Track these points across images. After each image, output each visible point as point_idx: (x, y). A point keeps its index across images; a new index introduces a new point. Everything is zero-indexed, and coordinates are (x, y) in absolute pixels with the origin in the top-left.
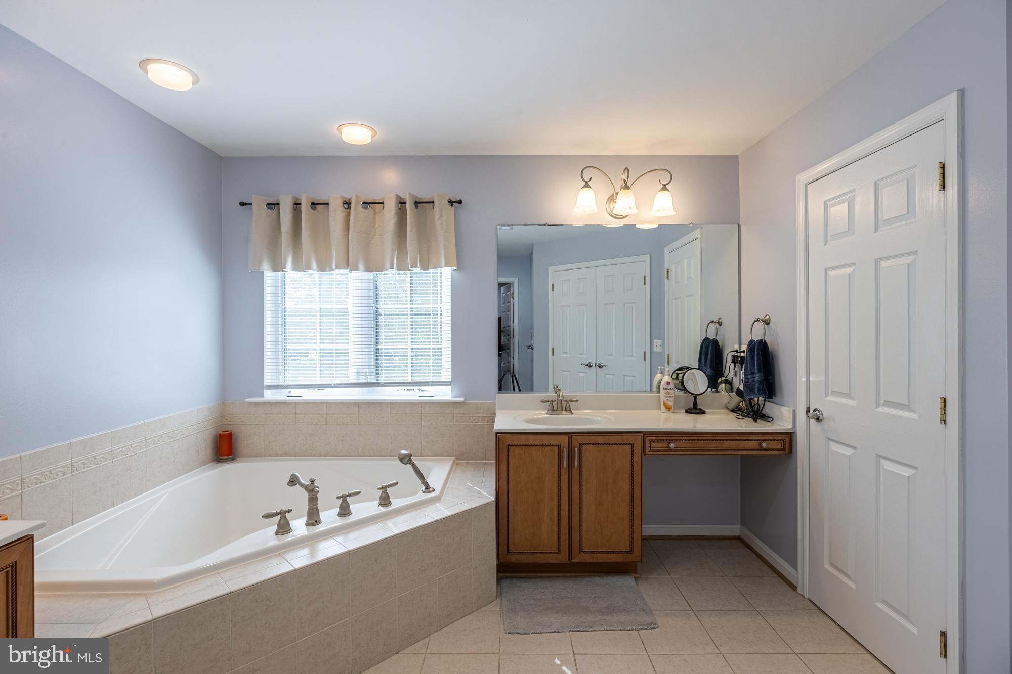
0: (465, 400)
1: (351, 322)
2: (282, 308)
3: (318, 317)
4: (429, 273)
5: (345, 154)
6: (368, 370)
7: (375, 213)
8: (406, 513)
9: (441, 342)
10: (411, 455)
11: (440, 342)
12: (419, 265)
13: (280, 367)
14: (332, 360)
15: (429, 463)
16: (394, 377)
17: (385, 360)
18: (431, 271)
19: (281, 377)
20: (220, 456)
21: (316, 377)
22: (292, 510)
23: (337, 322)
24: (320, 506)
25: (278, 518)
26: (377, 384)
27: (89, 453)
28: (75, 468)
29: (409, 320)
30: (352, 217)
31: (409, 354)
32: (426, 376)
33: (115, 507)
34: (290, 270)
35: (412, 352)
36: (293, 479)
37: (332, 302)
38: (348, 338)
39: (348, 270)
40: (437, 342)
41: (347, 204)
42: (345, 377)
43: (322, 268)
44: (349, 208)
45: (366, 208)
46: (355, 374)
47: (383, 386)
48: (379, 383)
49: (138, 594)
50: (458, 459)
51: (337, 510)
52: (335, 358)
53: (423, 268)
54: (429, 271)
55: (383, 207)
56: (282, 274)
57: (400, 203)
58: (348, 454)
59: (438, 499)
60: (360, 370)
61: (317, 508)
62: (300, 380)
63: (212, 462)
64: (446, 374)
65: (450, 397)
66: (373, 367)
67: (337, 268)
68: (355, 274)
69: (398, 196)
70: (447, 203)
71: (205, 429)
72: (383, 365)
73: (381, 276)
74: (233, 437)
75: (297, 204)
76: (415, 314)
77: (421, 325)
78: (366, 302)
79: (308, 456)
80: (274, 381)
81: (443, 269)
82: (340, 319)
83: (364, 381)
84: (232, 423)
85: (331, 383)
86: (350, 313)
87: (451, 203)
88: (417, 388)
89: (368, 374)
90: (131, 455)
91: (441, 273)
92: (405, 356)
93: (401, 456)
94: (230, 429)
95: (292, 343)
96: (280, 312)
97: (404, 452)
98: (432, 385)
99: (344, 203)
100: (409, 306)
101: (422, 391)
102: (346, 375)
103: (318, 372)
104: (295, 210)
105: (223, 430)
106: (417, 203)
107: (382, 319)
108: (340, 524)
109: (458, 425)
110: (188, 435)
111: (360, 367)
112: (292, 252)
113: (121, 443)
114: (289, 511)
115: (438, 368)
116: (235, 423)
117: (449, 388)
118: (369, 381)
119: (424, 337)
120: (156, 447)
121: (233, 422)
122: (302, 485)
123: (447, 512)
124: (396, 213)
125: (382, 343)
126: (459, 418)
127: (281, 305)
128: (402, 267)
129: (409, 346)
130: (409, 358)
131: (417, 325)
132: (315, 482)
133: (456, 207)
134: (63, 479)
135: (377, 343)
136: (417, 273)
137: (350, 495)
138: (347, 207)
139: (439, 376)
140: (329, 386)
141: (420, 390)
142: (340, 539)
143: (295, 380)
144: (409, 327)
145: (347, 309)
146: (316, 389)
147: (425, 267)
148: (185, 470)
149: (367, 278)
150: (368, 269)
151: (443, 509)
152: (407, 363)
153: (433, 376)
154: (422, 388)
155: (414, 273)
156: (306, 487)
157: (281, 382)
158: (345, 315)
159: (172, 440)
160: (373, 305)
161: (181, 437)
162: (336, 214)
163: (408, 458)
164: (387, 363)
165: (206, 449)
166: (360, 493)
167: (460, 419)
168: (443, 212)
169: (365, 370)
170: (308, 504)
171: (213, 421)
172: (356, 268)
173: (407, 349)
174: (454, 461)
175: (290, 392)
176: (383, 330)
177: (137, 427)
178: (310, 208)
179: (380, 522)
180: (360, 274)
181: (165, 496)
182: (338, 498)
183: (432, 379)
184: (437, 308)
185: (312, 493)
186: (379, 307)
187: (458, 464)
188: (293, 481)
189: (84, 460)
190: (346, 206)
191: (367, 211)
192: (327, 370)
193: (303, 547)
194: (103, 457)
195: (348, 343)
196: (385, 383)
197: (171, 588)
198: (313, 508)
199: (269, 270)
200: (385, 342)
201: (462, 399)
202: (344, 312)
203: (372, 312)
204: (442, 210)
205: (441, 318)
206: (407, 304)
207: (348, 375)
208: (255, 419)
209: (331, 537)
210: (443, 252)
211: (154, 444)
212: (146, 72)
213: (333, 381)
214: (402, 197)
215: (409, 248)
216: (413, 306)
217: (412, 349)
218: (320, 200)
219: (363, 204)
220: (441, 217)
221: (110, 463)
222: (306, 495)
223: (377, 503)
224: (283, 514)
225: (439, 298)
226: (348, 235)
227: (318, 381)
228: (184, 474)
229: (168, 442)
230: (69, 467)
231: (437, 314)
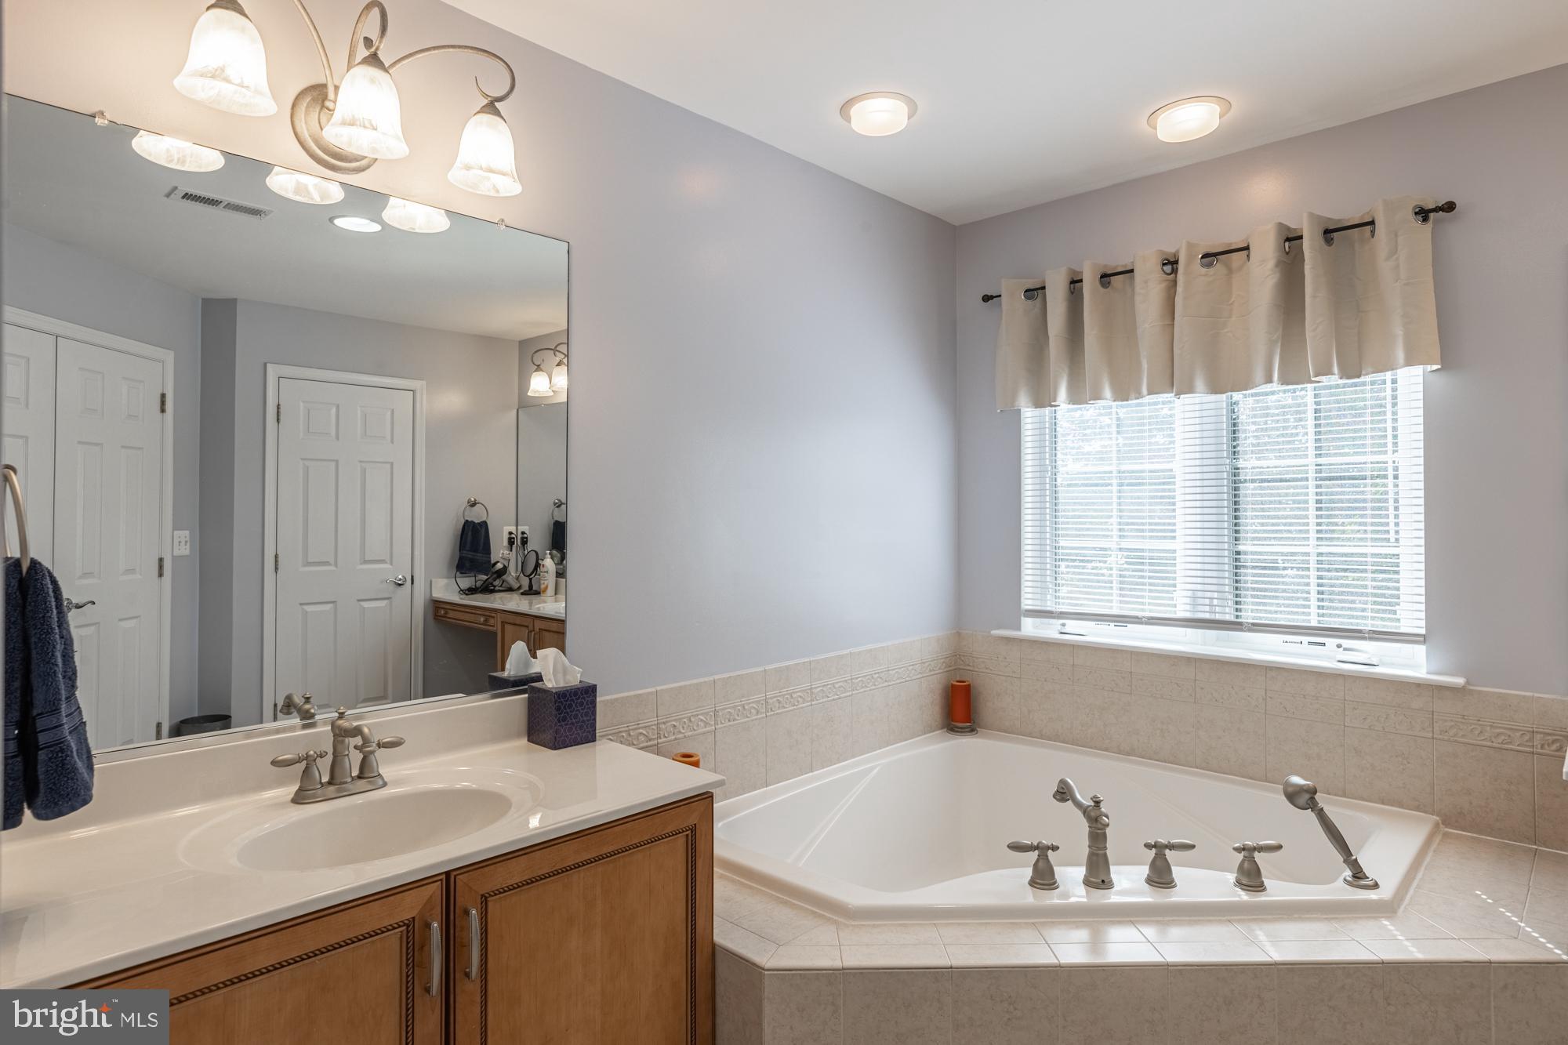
0: (1468, 683)
1: (1179, 498)
2: (1052, 472)
3: (1115, 488)
4: (1364, 384)
5: (1163, 168)
6: (1216, 595)
7: (1230, 271)
8: (1301, 919)
9: (1397, 540)
10: (1315, 792)
11: (1393, 540)
12: (1336, 369)
13: (1048, 579)
14: (1142, 571)
15: (1365, 818)
16: (1276, 612)
17: (1254, 575)
18: (1367, 379)
19: (1049, 597)
20: (952, 721)
21: (1111, 601)
22: (1058, 848)
23: (1152, 497)
24: (1110, 853)
25: (1034, 855)
26: (1236, 626)
27: (785, 688)
28: (769, 707)
29: (1312, 490)
30: (1180, 289)
31: (1313, 565)
32: (1357, 617)
33: (816, 773)
34: (1064, 402)
35: (1319, 562)
36: (1063, 788)
37: (1141, 458)
38: (1174, 528)
39: (1172, 395)
40: (1388, 540)
41: (1171, 263)
42: (1169, 605)
43: (1123, 392)
44: (1175, 271)
45: (1210, 265)
46: (1188, 600)
47: (1250, 630)
48: (1240, 624)
49: (829, 919)
50: (1447, 821)
51: (1145, 870)
52: (1146, 567)
53: (1346, 373)
54: (1362, 379)
55: (1248, 256)
56: (1050, 412)
57: (1288, 239)
58: (1173, 759)
59: (1388, 909)
60: (1200, 594)
61: (1105, 855)
62: (1081, 605)
63: (942, 728)
64: (1412, 616)
65: (1424, 671)
66: (1227, 588)
67: (1150, 393)
68: (1187, 401)
69: (1281, 227)
70: (1411, 216)
71: (932, 673)
72: (1249, 585)
73: (1245, 402)
74: (973, 691)
75: (1075, 282)
76: (1325, 477)
77: (1342, 501)
78: (1213, 455)
79: (1096, 748)
80: (1038, 603)
81: (1399, 371)
82: (1157, 491)
83: (1207, 616)
84: (971, 669)
85: (1140, 614)
86: (1178, 480)
87: (1423, 214)
88: (1331, 642)
89: (1215, 602)
90: (834, 700)
91: (1394, 381)
92: (1303, 569)
93: (1290, 790)
94: (968, 678)
95: (1067, 535)
96: (1048, 480)
97: (1296, 780)
98: (1371, 639)
99: (1164, 264)
100: (1311, 460)
101: (1345, 649)
102: (1171, 602)
103: (1115, 591)
104: (1072, 293)
105: (958, 679)
106: (1328, 233)
107: (1248, 490)
108: (1150, 900)
109: (1449, 740)
110: (907, 679)
111: (1199, 587)
112: (1067, 370)
113: (821, 680)
114: (1055, 848)
115: (1389, 601)
116: (977, 670)
117: (1421, 650)
118: (1218, 617)
119: (1357, 528)
120: (865, 691)
121: (974, 666)
122: (1078, 804)
123: (1411, 949)
124: (1279, 264)
125: (1246, 539)
126: (1449, 724)
127: (1050, 468)
128: (1292, 376)
129: (1312, 547)
130: (1313, 573)
131: (1332, 501)
132: (1102, 805)
133: (1436, 222)
134: (756, 719)
135: (1236, 539)
136: (1330, 387)
137: (1171, 847)
138: (1169, 271)
139: (1390, 620)
140: (1137, 620)
141: (1339, 646)
142: (1150, 931)
143: (1076, 605)
144: (1312, 505)
145: (1171, 470)
146: (1112, 624)
147: (1351, 370)
148: (902, 734)
149: (1212, 406)
150: (1215, 388)
151: (1400, 938)
152: (1308, 584)
153: (1373, 618)
154: (1346, 643)
155: (1320, 388)
156: (1085, 811)
157: (1050, 606)
158: (1169, 483)
159: (886, 684)
160: (1228, 461)
161: (898, 681)
162: (1149, 288)
163: (1307, 796)
164: (1257, 582)
165: (931, 706)
166: (1193, 847)
167: (1451, 727)
168: (1400, 239)
169: (1209, 595)
170: (1088, 843)
171: (944, 662)
172: (1190, 389)
173: (1308, 554)
174: (1437, 825)
175: (1064, 625)
176: (1249, 514)
177: (841, 657)
178: (1099, 286)
179: (1239, 921)
180: (1197, 400)
181: (875, 771)
182: (1148, 846)
183: (1373, 625)
184: (1386, 463)
185: (1094, 825)
186: (1241, 464)
187: (1445, 835)
188: (1063, 793)
189: (779, 696)
190: (1168, 268)
191: (1211, 271)
192: (1131, 590)
193: (1078, 926)
194: (801, 697)
195: (1174, 538)
196: (1253, 624)
197: (869, 925)
198: (1097, 855)
199: (1028, 407)
200: (1253, 539)
201: (1460, 681)
202: (1167, 480)
203: (1225, 475)
204: (1396, 235)
205: (1396, 486)
206: (1306, 456)
207: (1174, 602)
208: (1006, 667)
209: (1133, 923)
210: (1399, 332)
211: (863, 687)
212: (848, 120)
213: (1143, 610)
214: (1293, 226)
215: (1309, 334)
216: (1320, 461)
217: (1320, 554)
218: (1118, 266)
219: (1202, 258)
220: (1394, 251)
221: (807, 706)
222: (1084, 826)
223: (1231, 877)
224: (1043, 850)
225: (1390, 439)
226: (1173, 325)
227: (1115, 611)
228: (901, 741)
229: (879, 686)
230: (762, 704)
231: (1385, 477)
